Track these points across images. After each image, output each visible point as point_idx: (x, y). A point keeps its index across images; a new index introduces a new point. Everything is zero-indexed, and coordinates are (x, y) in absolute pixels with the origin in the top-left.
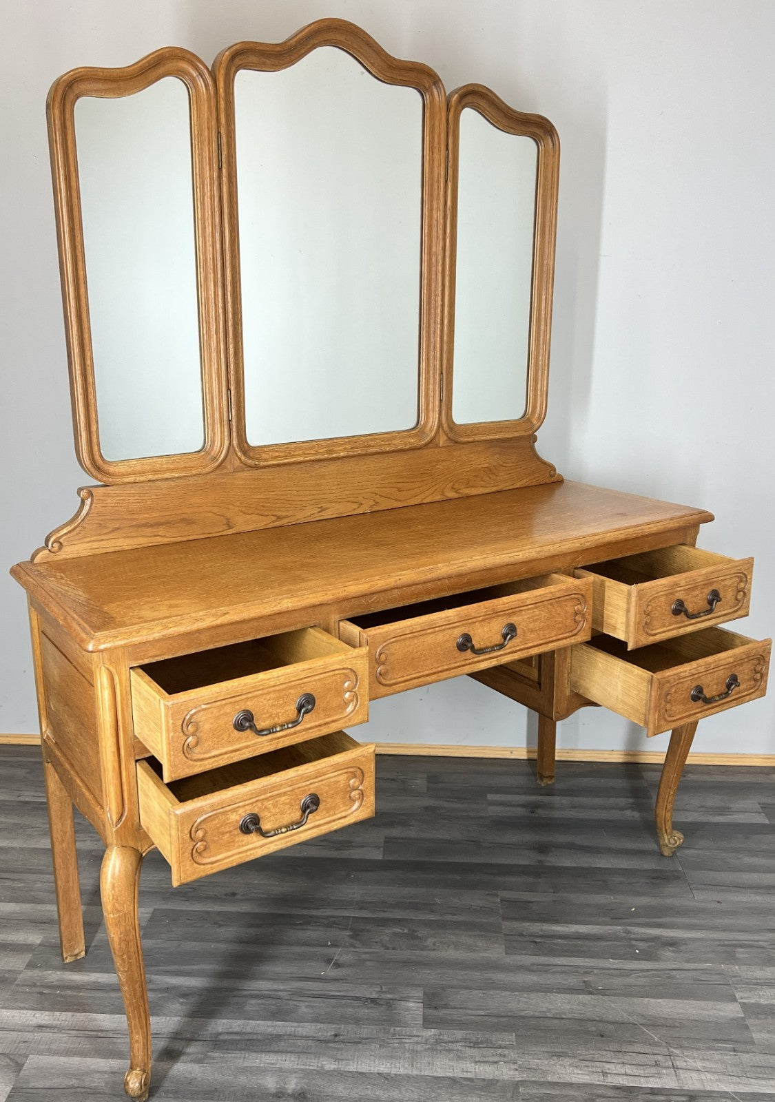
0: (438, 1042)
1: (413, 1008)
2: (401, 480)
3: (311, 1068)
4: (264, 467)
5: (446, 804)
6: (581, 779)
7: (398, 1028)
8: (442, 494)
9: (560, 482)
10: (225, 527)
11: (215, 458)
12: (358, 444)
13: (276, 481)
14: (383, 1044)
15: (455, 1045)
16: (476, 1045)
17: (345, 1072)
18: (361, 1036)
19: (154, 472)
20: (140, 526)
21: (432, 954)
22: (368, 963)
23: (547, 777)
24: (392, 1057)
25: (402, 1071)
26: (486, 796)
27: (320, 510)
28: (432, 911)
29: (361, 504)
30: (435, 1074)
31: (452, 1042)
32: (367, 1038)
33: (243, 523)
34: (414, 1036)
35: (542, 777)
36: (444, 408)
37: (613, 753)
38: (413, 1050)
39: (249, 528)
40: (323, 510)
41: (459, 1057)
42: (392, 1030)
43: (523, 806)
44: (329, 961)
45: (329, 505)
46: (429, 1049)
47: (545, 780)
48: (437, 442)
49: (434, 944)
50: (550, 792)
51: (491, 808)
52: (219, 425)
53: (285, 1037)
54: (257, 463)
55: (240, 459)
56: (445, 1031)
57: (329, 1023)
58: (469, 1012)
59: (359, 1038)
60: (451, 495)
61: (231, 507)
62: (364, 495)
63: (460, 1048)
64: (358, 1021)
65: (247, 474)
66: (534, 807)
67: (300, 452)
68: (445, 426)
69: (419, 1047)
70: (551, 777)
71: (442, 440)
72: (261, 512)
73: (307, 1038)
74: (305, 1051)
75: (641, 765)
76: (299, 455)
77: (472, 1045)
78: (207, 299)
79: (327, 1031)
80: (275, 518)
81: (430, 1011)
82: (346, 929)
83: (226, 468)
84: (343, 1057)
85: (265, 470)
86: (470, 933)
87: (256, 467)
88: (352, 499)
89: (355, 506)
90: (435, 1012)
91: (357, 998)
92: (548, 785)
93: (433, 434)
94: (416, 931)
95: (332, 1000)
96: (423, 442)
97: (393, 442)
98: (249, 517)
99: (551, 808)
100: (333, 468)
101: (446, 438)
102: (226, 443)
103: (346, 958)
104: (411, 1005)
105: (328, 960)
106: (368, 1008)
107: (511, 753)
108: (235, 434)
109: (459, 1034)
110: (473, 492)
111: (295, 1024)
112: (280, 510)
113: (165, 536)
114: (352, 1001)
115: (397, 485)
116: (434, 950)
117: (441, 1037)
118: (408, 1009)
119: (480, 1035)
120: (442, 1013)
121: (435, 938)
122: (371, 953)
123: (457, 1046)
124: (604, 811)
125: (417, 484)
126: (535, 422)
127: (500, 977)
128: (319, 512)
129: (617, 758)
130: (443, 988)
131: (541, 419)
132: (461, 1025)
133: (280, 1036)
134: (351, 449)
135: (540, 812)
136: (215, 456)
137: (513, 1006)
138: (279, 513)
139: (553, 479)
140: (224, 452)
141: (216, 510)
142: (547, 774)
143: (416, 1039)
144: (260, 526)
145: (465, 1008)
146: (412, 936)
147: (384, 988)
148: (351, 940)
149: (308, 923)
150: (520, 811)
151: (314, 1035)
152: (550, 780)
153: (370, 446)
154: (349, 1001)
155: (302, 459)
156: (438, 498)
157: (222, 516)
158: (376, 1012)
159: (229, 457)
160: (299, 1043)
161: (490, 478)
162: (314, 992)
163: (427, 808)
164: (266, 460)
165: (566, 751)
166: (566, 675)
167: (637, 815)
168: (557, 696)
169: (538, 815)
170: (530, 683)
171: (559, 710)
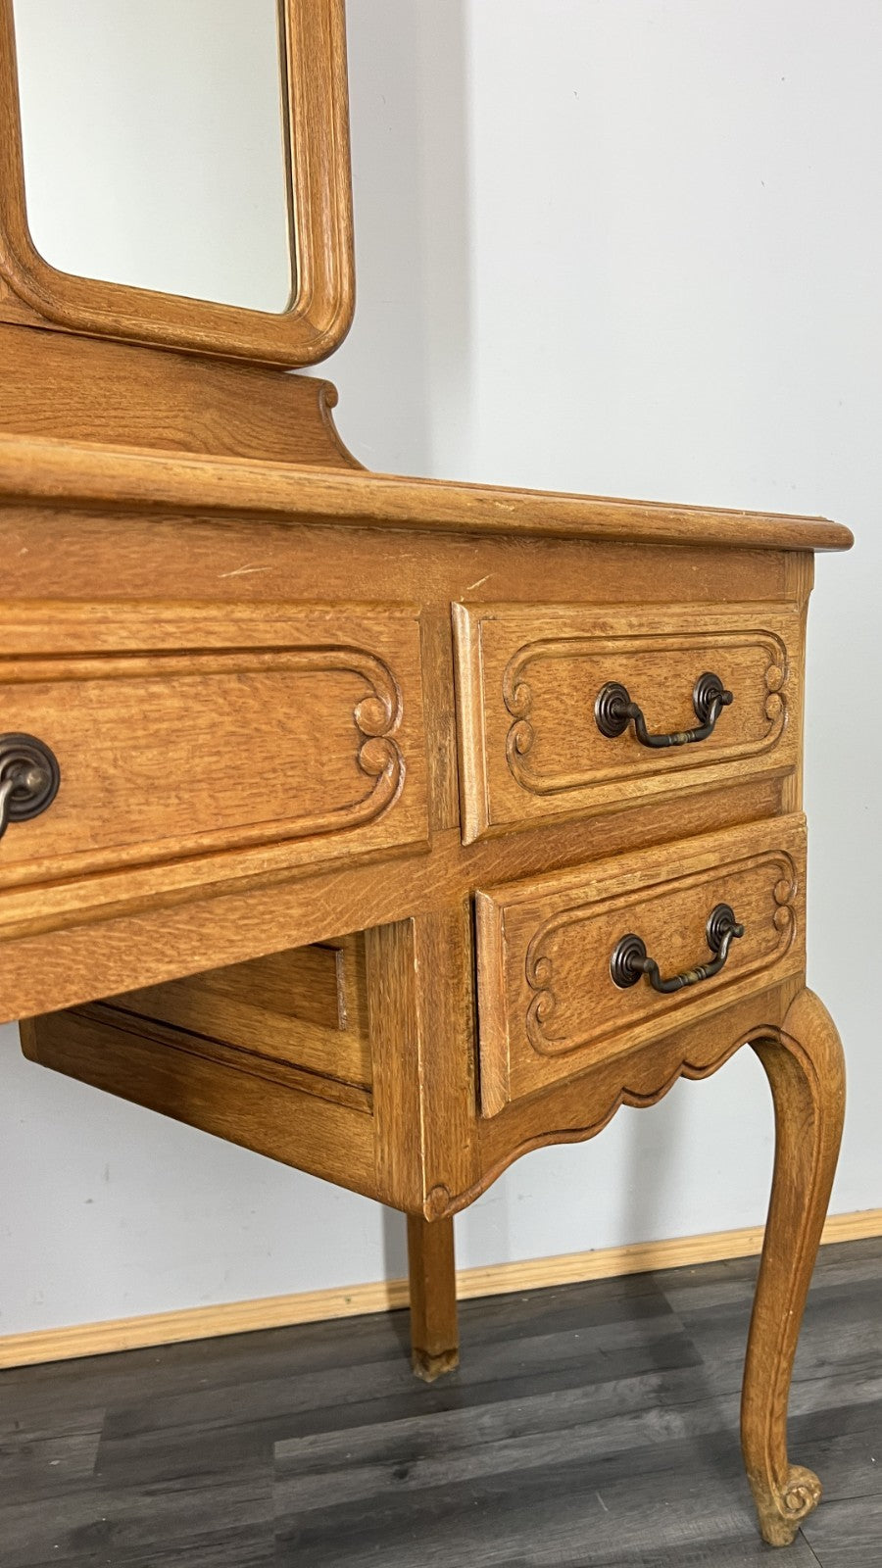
6: (525, 1342)
23: (439, 1357)
26: (271, 1452)
35: (425, 1359)
37: (597, 1255)
43: (374, 1460)
47: (434, 1367)
50: (447, 1398)
51: (280, 1490)
66: (404, 1456)
70: (449, 1354)
75: (658, 1276)
92: (442, 1377)
99: (453, 1449)
129: (606, 1267)
131: (342, 319)
135: (425, 1471)
142: (437, 1348)
150: (368, 1481)
152: (448, 1362)
165: (484, 1272)
166: (462, 1039)
167: (676, 1421)
168: (430, 1130)
169: (413, 1485)
170: (335, 1090)
171: (443, 1177)
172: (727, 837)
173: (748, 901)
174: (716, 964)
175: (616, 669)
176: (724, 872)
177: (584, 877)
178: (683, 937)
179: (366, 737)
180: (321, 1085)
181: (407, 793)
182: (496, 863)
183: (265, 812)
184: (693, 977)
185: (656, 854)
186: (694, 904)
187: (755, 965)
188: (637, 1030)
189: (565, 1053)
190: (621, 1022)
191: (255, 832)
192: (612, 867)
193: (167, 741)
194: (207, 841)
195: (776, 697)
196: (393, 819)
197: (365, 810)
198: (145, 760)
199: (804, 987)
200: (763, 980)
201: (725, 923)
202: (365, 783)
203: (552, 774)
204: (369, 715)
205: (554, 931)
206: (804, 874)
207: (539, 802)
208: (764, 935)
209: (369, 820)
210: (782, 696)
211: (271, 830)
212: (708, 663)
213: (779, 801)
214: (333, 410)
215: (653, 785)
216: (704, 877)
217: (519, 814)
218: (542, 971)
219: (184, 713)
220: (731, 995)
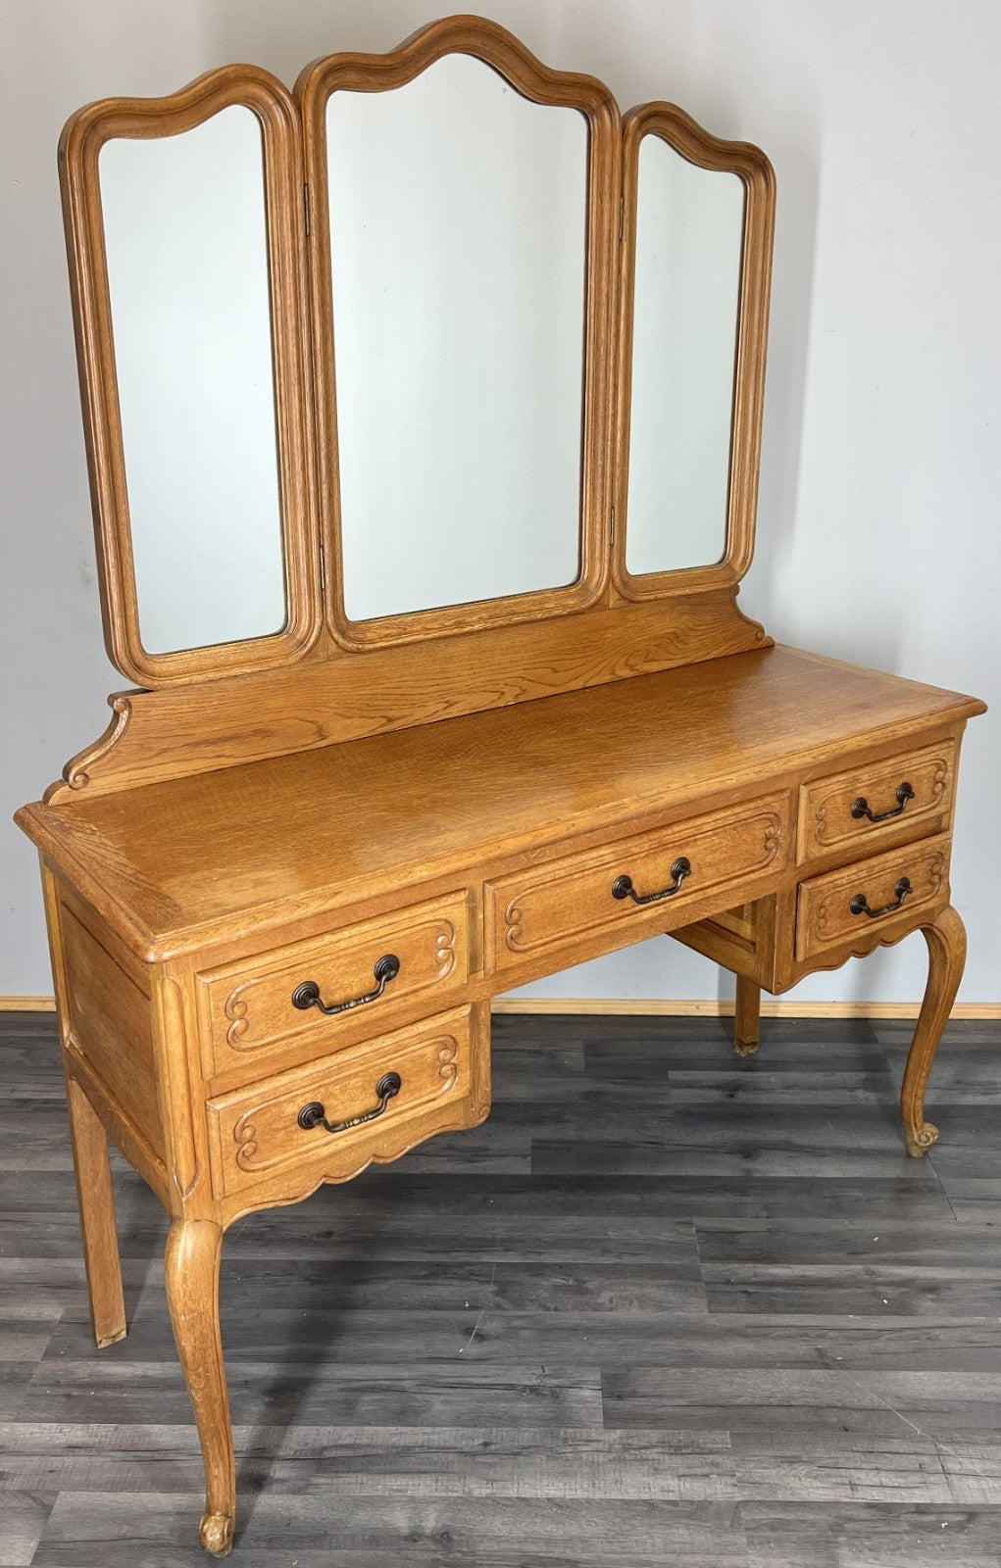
0: (626, 1448)
1: (588, 1396)
2: (555, 658)
3: (455, 1494)
4: (370, 651)
5: (613, 1088)
6: (792, 1045)
7: (570, 1430)
8: (613, 672)
9: (770, 647)
10: (316, 738)
11: (302, 643)
12: (498, 611)
13: (386, 669)
14: (553, 1455)
15: (649, 1452)
16: (677, 1450)
17: (502, 1498)
18: (521, 1443)
19: (217, 667)
20: (196, 744)
21: (609, 1315)
22: (524, 1333)
23: (748, 1044)
24: (565, 1474)
25: (580, 1495)
26: (666, 1075)
27: (446, 705)
28: (605, 1252)
29: (503, 693)
30: (626, 1497)
31: (645, 1448)
32: (529, 1447)
33: (343, 731)
34: (592, 1441)
35: (742, 1045)
36: (616, 555)
37: (837, 1006)
38: (593, 1462)
39: (349, 736)
40: (450, 705)
41: (656, 1469)
42: (562, 1433)
43: (717, 1087)
44: (468, 1331)
45: (457, 698)
46: (615, 1460)
47: (745, 1049)
48: (606, 602)
49: (611, 1301)
50: (751, 1065)
51: (674, 1092)
52: (307, 597)
53: (417, 1450)
54: (360, 646)
55: (337, 643)
56: (634, 1432)
57: (475, 1426)
58: (665, 1401)
59: (517, 1448)
60: (625, 673)
61: (323, 709)
62: (509, 681)
63: (656, 1456)
64: (514, 1421)
65: (345, 662)
66: (733, 1088)
67: (419, 627)
68: (617, 580)
69: (601, 1458)
70: (753, 1044)
71: (613, 600)
72: (365, 714)
73: (445, 1449)
74: (444, 1469)
75: (873, 1022)
76: (418, 632)
77: (672, 1451)
78: (290, 421)
79: (475, 1437)
80: (384, 721)
81: (612, 1403)
82: (487, 1282)
83: (316, 656)
84: (497, 1477)
85: (371, 655)
86: (660, 1282)
87: (359, 652)
88: (490, 688)
89: (495, 696)
90: (620, 1404)
91: (510, 1387)
92: (750, 1055)
93: (600, 592)
94: (585, 1282)
95: (476, 1391)
96: (586, 605)
97: (547, 606)
98: (349, 721)
99: (756, 1089)
100: (462, 647)
101: (618, 596)
102: (318, 621)
103: (492, 1327)
104: (586, 1393)
105: (466, 1329)
106: (528, 1401)
107: (698, 1008)
108: (329, 608)
109: (654, 1435)
110: (655, 667)
111: (429, 1429)
112: (391, 710)
113: (232, 756)
114: (505, 1392)
115: (550, 665)
116: (611, 1310)
117: (630, 1441)
118: (582, 1401)
119: (681, 1436)
120: (628, 1404)
121: (612, 1291)
122: (526, 1317)
123: (652, 1454)
124: (829, 1093)
125: (580, 662)
126: (737, 569)
127: (703, 1346)
128: (445, 708)
129: (841, 1012)
130: (628, 1367)
131: (746, 564)
132: (655, 1421)
133: (409, 1448)
134: (490, 618)
135: (742, 1097)
136: (302, 640)
137: (724, 1389)
138: (391, 714)
139: (760, 643)
140: (315, 634)
141: (301, 714)
142: (748, 1039)
143: (595, 1445)
144: (364, 733)
145: (661, 1396)
146: (581, 1290)
147: (546, 1368)
148: (498, 1299)
149: (434, 1275)
150: (715, 1096)
151: (456, 1444)
152: (752, 1048)
153: (514, 613)
154: (500, 1392)
155: (421, 637)
156: (607, 678)
157: (312, 722)
158: (539, 1407)
159: (321, 639)
160: (435, 1457)
161: (677, 647)
162: (451, 1380)
163: (587, 1095)
164: (372, 641)
166: (790, 933)
167: (872, 1096)
168: (778, 961)
169: (738, 1101)
170: (739, 941)
171: (780, 980)
172: (909, 849)
173: (917, 875)
174: (898, 904)
175: (862, 793)
176: (906, 864)
177: (841, 875)
178: (884, 892)
179: (768, 839)
180: (733, 937)
181: (780, 854)
182: (808, 871)
183: (737, 867)
184: (886, 910)
185: (874, 861)
186: (890, 879)
187: (918, 902)
188: (860, 931)
189: (829, 940)
190: (852, 928)
191: (735, 874)
192: (853, 869)
193: (714, 852)
194: (722, 879)
195: (940, 785)
196: (775, 864)
197: (764, 863)
198: (709, 859)
199: (949, 906)
200: (923, 907)
201: (904, 886)
202: (766, 853)
203: (831, 838)
204: (770, 832)
205: (828, 896)
206: (949, 860)
207: (826, 849)
208: (926, 888)
209: (766, 866)
210: (944, 785)
211: (740, 872)
212: (904, 780)
213: (940, 824)
214: (737, 597)
215: (875, 834)
216: (895, 869)
217: (817, 855)
218: (822, 911)
219: (720, 843)
220: (905, 915)
